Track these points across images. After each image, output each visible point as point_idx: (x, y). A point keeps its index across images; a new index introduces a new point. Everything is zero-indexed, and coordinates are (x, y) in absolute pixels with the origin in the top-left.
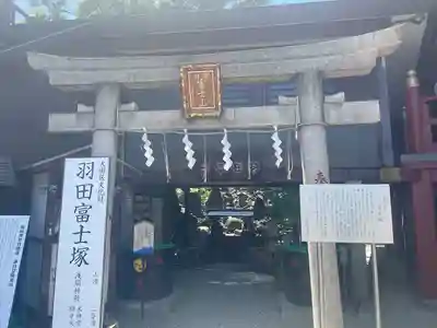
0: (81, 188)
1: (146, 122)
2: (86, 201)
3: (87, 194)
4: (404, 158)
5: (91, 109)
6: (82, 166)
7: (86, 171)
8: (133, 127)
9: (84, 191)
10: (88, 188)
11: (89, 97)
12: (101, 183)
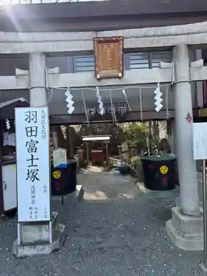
0: (29, 130)
2: (33, 138)
3: (34, 133)
5: (26, 72)
6: (28, 114)
7: (32, 117)
9: (31, 131)
10: (34, 129)
12: (43, 125)
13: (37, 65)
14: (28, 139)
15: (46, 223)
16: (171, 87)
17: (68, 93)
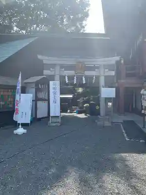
1: (67, 73)
2: (55, 91)
4: (119, 81)
5: (54, 70)
6: (54, 83)
8: (63, 75)
9: (55, 88)
11: (54, 66)
12: (58, 87)
13: (58, 68)
14: (53, 91)
15: (58, 117)
16: (98, 78)
17: (66, 77)
